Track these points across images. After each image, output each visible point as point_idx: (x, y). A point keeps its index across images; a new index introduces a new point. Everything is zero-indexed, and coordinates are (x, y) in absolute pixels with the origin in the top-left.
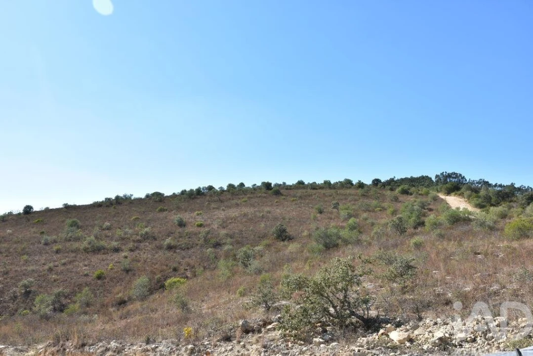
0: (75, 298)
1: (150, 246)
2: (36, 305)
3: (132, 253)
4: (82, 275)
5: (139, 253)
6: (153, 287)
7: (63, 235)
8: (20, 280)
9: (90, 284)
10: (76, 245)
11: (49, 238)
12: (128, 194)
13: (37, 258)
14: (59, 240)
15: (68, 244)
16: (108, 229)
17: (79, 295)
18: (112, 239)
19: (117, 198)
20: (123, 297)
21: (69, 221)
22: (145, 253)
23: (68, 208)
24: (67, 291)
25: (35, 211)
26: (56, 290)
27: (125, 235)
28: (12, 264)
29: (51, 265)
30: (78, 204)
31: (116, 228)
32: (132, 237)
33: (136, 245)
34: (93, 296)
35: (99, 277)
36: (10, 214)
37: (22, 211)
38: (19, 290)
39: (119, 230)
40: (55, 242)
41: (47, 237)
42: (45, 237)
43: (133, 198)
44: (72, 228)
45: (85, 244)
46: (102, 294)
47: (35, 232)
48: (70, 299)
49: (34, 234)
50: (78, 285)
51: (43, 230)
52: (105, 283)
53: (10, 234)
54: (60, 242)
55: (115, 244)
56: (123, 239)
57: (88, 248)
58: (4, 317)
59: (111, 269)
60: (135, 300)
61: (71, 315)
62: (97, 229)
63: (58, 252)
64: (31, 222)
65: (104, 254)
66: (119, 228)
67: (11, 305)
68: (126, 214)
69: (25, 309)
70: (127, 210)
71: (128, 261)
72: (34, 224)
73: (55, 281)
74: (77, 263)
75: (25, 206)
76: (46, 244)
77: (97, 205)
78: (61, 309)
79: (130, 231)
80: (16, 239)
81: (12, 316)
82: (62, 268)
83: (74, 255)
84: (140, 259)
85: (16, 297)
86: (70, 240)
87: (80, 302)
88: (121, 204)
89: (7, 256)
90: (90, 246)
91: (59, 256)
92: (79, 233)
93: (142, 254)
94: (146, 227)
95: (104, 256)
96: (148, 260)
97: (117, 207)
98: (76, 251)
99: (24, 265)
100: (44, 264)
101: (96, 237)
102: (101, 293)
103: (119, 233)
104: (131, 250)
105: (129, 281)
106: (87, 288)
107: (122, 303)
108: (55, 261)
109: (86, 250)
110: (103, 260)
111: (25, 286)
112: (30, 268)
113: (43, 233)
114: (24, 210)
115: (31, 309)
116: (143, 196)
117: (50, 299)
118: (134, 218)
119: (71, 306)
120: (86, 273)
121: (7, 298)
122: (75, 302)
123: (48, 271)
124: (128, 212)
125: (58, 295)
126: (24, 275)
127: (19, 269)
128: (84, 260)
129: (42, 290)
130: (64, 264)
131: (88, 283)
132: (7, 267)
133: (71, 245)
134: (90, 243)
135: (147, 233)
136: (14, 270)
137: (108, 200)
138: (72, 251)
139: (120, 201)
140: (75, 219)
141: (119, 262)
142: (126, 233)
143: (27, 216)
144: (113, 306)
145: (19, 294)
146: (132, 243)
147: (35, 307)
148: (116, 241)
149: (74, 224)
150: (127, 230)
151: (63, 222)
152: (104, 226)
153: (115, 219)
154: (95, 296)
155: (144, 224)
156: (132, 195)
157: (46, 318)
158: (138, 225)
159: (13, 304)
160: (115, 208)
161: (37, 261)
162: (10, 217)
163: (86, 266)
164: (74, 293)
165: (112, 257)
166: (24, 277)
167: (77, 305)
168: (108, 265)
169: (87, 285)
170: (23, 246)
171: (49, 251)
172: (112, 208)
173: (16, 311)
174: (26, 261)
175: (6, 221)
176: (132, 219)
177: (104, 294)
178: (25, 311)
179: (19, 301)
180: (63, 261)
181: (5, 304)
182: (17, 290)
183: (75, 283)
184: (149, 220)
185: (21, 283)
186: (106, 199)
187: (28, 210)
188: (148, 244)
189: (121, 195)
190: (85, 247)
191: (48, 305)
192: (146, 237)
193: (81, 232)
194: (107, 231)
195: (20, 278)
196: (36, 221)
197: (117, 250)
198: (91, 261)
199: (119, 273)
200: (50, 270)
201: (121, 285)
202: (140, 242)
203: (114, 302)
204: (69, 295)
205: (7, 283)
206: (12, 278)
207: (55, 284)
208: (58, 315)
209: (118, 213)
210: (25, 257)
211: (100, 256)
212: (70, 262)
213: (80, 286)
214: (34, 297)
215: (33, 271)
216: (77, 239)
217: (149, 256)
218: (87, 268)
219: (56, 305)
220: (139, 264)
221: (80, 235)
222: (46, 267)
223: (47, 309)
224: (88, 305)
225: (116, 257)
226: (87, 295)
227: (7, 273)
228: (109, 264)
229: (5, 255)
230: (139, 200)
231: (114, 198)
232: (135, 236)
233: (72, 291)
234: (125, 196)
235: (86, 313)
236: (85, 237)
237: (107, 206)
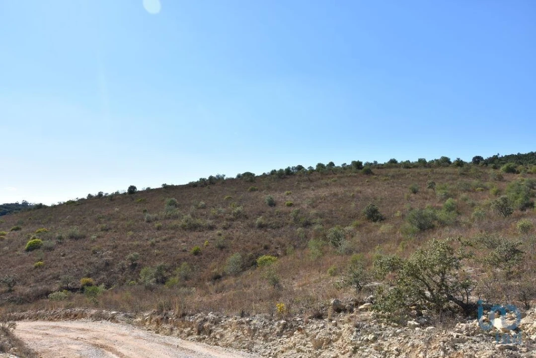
0: (175, 272)
1: (242, 224)
2: (141, 276)
3: (225, 231)
4: (180, 251)
5: (232, 232)
6: (245, 264)
7: (163, 213)
8: (127, 254)
9: (188, 259)
10: (175, 223)
11: (151, 216)
12: (221, 174)
13: (141, 234)
15: (167, 222)
16: (204, 207)
17: (179, 269)
18: (207, 218)
19: (211, 178)
20: (218, 272)
21: (168, 200)
22: (237, 231)
23: (167, 188)
24: (168, 265)
25: (139, 192)
26: (158, 264)
27: (219, 214)
28: (120, 239)
29: (154, 240)
30: (175, 185)
31: (210, 207)
32: (225, 216)
33: (229, 223)
34: (190, 270)
35: (196, 253)
36: (117, 193)
37: (127, 191)
38: (126, 263)
39: (213, 209)
40: (156, 219)
41: (149, 215)
42: (147, 215)
43: (225, 178)
44: (171, 207)
45: (182, 222)
46: (199, 269)
47: (138, 211)
48: (170, 272)
50: (177, 260)
51: (146, 208)
52: (201, 258)
53: (118, 212)
54: (160, 219)
55: (209, 222)
56: (217, 217)
57: (185, 226)
58: (115, 286)
59: (207, 246)
60: (229, 275)
61: (171, 287)
62: (193, 208)
63: (159, 228)
64: (135, 201)
65: (200, 231)
66: (213, 207)
67: (120, 276)
68: (219, 194)
69: (132, 280)
70: (220, 190)
71: (222, 238)
72: (138, 203)
73: (157, 255)
74: (176, 239)
75: (129, 186)
76: (149, 221)
77: (192, 185)
78: (163, 281)
79: (223, 210)
80: (122, 216)
81: (120, 285)
82: (163, 243)
83: (173, 231)
84: (233, 237)
85: (124, 269)
86: (169, 218)
87: (179, 276)
88: (215, 184)
89: (115, 232)
90: (186, 224)
91: (160, 232)
92: (178, 211)
93: (234, 232)
94: (238, 206)
95: (200, 233)
96: (241, 238)
97: (211, 187)
98: (175, 228)
99: (130, 240)
100: (147, 240)
101: (193, 216)
102: (198, 267)
103: (214, 211)
104: (225, 228)
105: (223, 257)
106: (185, 263)
107: (217, 278)
108: (156, 237)
109: (184, 227)
110: (199, 237)
111: (132, 259)
112: (136, 243)
113: (145, 211)
114: (129, 190)
115: (137, 280)
116: (235, 176)
117: (153, 271)
118: (226, 197)
119: (171, 279)
120: (184, 248)
121: (117, 270)
122: (175, 275)
123: (151, 246)
124: (221, 192)
125: (160, 268)
126: (130, 249)
127: (126, 244)
128: (182, 236)
129: (146, 263)
130: (165, 240)
131: (186, 258)
132: (116, 242)
133: (171, 222)
134: (187, 221)
135: (239, 212)
136: (122, 244)
137: (202, 180)
138: (172, 229)
139: (213, 182)
140: (174, 199)
141: (214, 239)
142: (219, 212)
143: (132, 195)
144: (209, 280)
145: (126, 266)
146: (225, 222)
147: (141, 278)
148: (210, 219)
149: (172, 203)
150: (220, 209)
151: (163, 200)
152: (200, 205)
153: (209, 198)
154: (193, 270)
155: (236, 203)
156: (225, 176)
157: (150, 289)
158: (231, 204)
159: (121, 274)
160: (209, 188)
161: (141, 236)
162: (118, 197)
163: (184, 242)
164: (174, 267)
165: (207, 234)
166: (130, 251)
167: (177, 279)
168: (203, 241)
169: (185, 260)
170: (129, 223)
171: (151, 228)
172: (206, 189)
173: (125, 281)
174: (132, 237)
175: (114, 200)
176: (225, 198)
177: (201, 269)
178: (132, 282)
179: (127, 273)
180: (164, 237)
181: (115, 275)
182: (125, 262)
183: (174, 258)
184: (241, 200)
185: (128, 257)
186: (200, 179)
187: (132, 189)
188: (240, 222)
189: (214, 175)
190: (183, 225)
191: (152, 277)
192: (238, 216)
193: (179, 211)
194: (202, 210)
195: (127, 252)
196: (139, 200)
197: (211, 228)
198: (188, 238)
199: (214, 250)
200: (153, 245)
201: (216, 261)
202: (233, 221)
203: (210, 277)
204: (169, 269)
205: (117, 256)
206: (120, 252)
207: (157, 258)
208: (160, 287)
209: (212, 193)
210: (131, 233)
211: (196, 234)
212: (170, 238)
213: (179, 261)
214: (140, 270)
215: (138, 245)
216: (176, 217)
217: (241, 234)
218: (185, 244)
219: (158, 278)
220: (232, 242)
221: (178, 213)
222: (149, 243)
223: (151, 281)
224: (186, 278)
225: (211, 234)
226: (186, 269)
227: (116, 247)
228: (206, 240)
229: (113, 231)
230: (231, 180)
231: (207, 178)
232: (228, 215)
233: (172, 265)
234: (218, 176)
235: (185, 286)
236: (182, 216)
237: (202, 186)
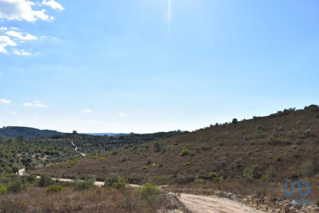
0: (265, 172)
1: (311, 141)
2: (244, 173)
3: (299, 145)
4: (268, 158)
5: (304, 146)
6: (316, 169)
7: (255, 135)
8: (235, 159)
9: (274, 164)
10: (263, 140)
11: (248, 136)
12: (292, 107)
13: (242, 147)
14: (253, 137)
15: (258, 140)
16: (282, 130)
17: (268, 170)
18: (285, 137)
19: (285, 110)
20: (295, 173)
21: (257, 126)
22: (308, 145)
23: (255, 118)
24: (260, 167)
25: (239, 122)
26: (254, 166)
27: (293, 134)
28: (230, 150)
29: (250, 151)
30: (261, 116)
31: (286, 130)
32: (298, 135)
33: (301, 140)
34: (276, 171)
35: (279, 160)
36: (226, 123)
37: (232, 122)
38: (235, 165)
39: (289, 131)
40: (251, 138)
41: (246, 135)
42: (245, 136)
43: (296, 110)
44: (260, 130)
45: (268, 140)
46: (282, 171)
47: (239, 133)
48: (262, 172)
49: (239, 134)
50: (266, 164)
51: (244, 132)
52: (283, 164)
53: (228, 134)
54: (254, 138)
55: (287, 140)
56: (292, 137)
57: (270, 142)
58: (229, 178)
59: (286, 155)
60: (304, 176)
61: (264, 181)
62: (274, 131)
63: (253, 144)
64: (237, 128)
65: (280, 146)
66: (289, 130)
67: (231, 172)
68: (292, 121)
69: (239, 175)
70: (293, 118)
71: (296, 151)
72: (239, 128)
73: (253, 160)
74: (265, 151)
75: (233, 119)
76: (246, 140)
77: (273, 116)
78: (258, 177)
79: (296, 131)
80: (230, 137)
81: (232, 178)
82: (256, 153)
83: (262, 146)
84: (305, 149)
85: (233, 168)
86: (259, 138)
87: (268, 174)
88: (289, 114)
89: (227, 146)
90: (271, 141)
91: (254, 146)
92: (264, 133)
93: (306, 146)
94: (307, 128)
95: (281, 147)
96: (311, 150)
97: (286, 117)
98: (263, 144)
99: (236, 151)
100: (246, 151)
101: (275, 136)
102: (281, 169)
103: (289, 133)
104: (298, 144)
105: (299, 164)
106: (272, 166)
107: (295, 177)
108: (252, 149)
109: (269, 143)
110: (280, 149)
111: (238, 163)
112: (239, 153)
113: (243, 133)
114: (233, 121)
115: (242, 176)
116: (303, 108)
117: (251, 171)
118: (298, 122)
119: (263, 176)
120: (270, 157)
121: (229, 168)
122: (266, 174)
123: (249, 155)
124: (293, 119)
125: (256, 169)
126: (236, 156)
127: (234, 153)
128: (269, 149)
129: (246, 165)
130: (257, 151)
131: (272, 163)
132: (228, 152)
133: (260, 140)
134: (271, 139)
135: (308, 132)
136: (231, 153)
137: (280, 112)
138: (261, 144)
139: (287, 113)
140: (261, 125)
141: (291, 151)
142: (294, 133)
143: (235, 124)
144: (289, 178)
145: (235, 167)
146: (298, 139)
147: (244, 174)
148: (287, 138)
149: (260, 128)
150: (294, 131)
151: (254, 127)
152: (279, 129)
153: (285, 124)
154: (278, 171)
155: (305, 126)
156: (295, 108)
157: (249, 181)
158: (301, 128)
159: (232, 171)
160: (284, 117)
161: (242, 149)
162: (227, 125)
163: (270, 153)
164: (265, 168)
165: (286, 148)
166: (236, 157)
167: (267, 176)
168: (284, 152)
169: (272, 164)
170: (234, 141)
171: (248, 144)
172: (282, 118)
173: (234, 175)
174: (237, 149)
175: (224, 127)
176: (297, 123)
177: (283, 171)
178: (239, 176)
179: (235, 171)
180: (256, 149)
181: (228, 171)
182: (234, 164)
183: (264, 163)
184: (309, 124)
185: (235, 161)
186: (278, 112)
187: (235, 120)
188: (310, 140)
189: (288, 108)
190: (268, 141)
191: (251, 174)
192: (308, 135)
193: (265, 133)
194: (281, 132)
195: (235, 158)
196: (240, 127)
197: (289, 144)
198: (273, 150)
199: (292, 158)
200: (250, 154)
201: (294, 166)
202: (304, 139)
203: (290, 176)
204: (261, 169)
205: (229, 160)
206: (230, 158)
207: (253, 162)
208: (257, 180)
209: (287, 120)
210: (236, 147)
211: (278, 147)
212: (261, 150)
213: (268, 165)
214: (243, 169)
215: (241, 154)
216: (263, 137)
217: (311, 147)
218: (271, 154)
219: (255, 175)
220: (305, 153)
221: (264, 134)
222: (248, 153)
223: (250, 176)
224: (273, 176)
225: (288, 148)
226: (273, 170)
227: (228, 155)
228: (285, 152)
229: (226, 145)
230: (300, 111)
231: (283, 111)
232: (300, 134)
233: (263, 167)
234: (290, 109)
235: (273, 181)
236: (268, 136)
237: (279, 116)
